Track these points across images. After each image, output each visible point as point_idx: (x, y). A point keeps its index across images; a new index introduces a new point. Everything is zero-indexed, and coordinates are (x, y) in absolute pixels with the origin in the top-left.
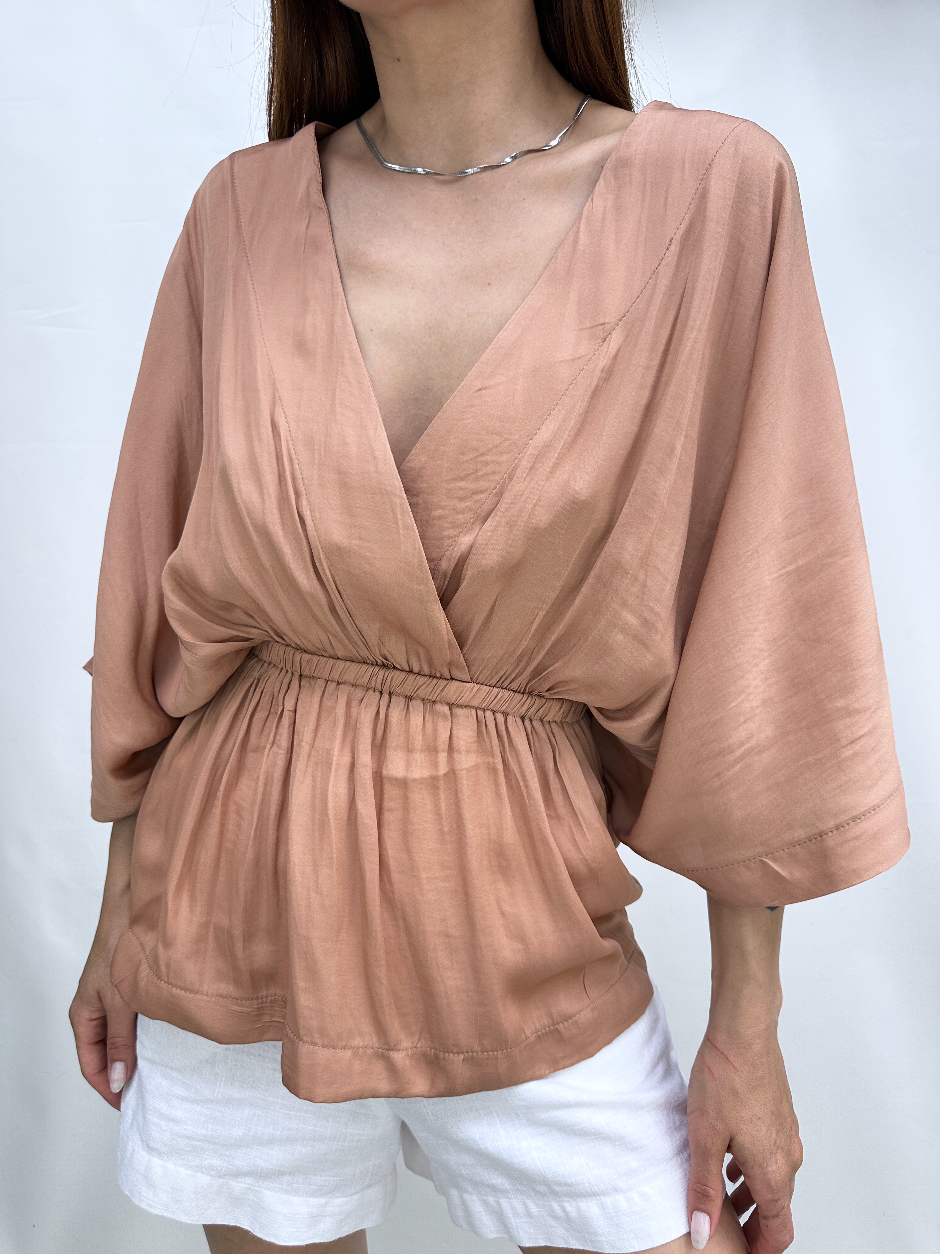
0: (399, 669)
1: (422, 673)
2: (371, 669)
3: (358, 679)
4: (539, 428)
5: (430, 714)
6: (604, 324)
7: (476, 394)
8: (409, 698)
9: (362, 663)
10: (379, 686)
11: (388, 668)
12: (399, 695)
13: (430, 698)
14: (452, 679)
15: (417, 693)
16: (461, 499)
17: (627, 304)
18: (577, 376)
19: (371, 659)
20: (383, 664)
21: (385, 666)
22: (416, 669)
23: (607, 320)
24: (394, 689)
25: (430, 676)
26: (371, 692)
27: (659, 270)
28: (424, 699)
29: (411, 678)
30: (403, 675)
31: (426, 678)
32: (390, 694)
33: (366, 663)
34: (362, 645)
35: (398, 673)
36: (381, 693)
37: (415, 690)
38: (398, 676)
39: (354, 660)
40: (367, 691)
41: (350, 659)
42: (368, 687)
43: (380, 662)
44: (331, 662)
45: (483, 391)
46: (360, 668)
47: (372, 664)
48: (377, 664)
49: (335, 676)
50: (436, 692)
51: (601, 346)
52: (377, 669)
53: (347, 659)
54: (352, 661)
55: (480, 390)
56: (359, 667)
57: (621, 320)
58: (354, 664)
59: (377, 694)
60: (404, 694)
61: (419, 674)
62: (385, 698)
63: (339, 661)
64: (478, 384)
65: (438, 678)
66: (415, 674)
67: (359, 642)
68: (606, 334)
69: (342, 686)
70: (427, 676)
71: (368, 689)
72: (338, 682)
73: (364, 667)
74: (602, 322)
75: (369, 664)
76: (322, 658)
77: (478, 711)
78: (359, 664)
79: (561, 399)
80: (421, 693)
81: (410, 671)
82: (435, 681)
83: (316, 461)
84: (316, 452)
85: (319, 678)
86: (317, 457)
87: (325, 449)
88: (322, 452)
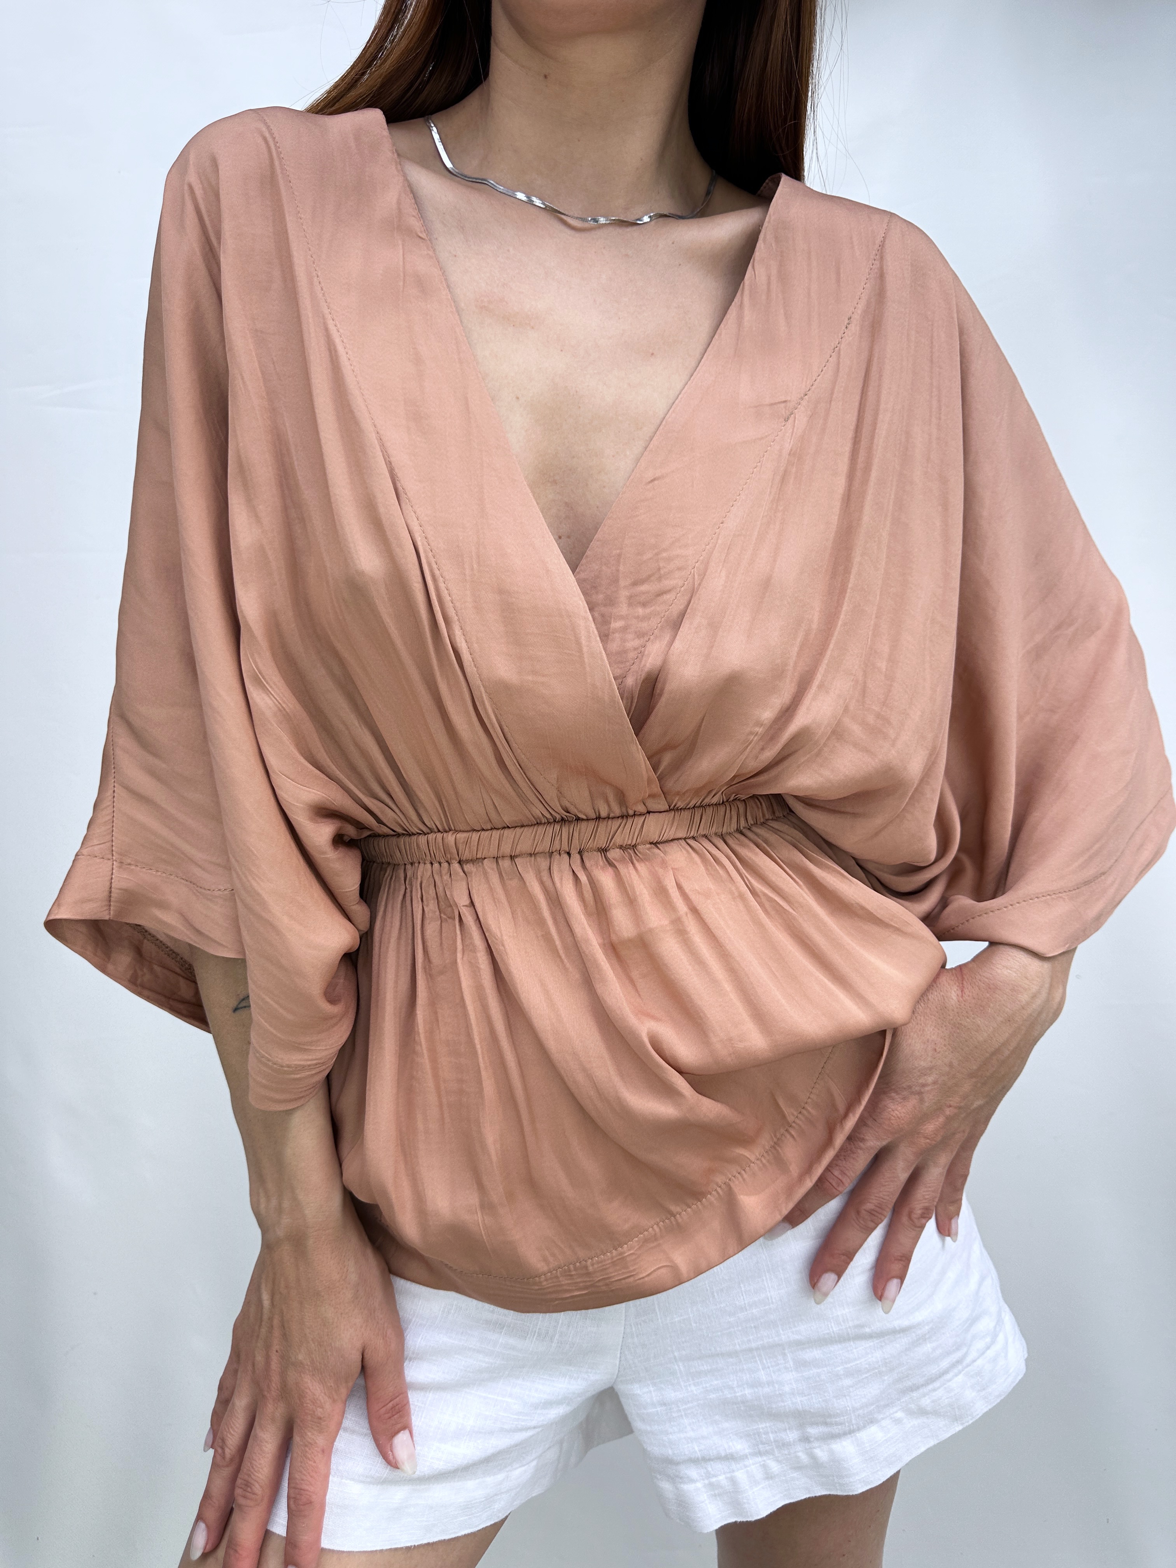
0: (583, 820)
1: (612, 815)
2: (550, 829)
3: (536, 846)
4: (726, 516)
5: (638, 861)
6: (785, 402)
8: (604, 851)
9: (535, 825)
10: (565, 847)
11: (570, 822)
12: (591, 850)
13: (629, 842)
14: (649, 812)
15: (613, 841)
17: (808, 383)
18: (761, 458)
19: (548, 816)
20: (563, 819)
21: (565, 821)
22: (604, 814)
23: (789, 398)
24: (585, 843)
25: (622, 817)
26: (556, 856)
28: (621, 846)
29: (602, 826)
30: (591, 825)
31: (620, 820)
32: (580, 853)
33: (541, 824)
34: (536, 802)
35: (584, 825)
36: (569, 854)
37: (610, 838)
38: (586, 828)
39: (525, 824)
40: (550, 857)
41: (519, 825)
42: (550, 851)
43: (558, 817)
44: (496, 834)
45: (656, 482)
46: (536, 832)
47: (549, 823)
48: (555, 821)
49: (506, 849)
50: (634, 833)
51: (784, 425)
52: (557, 827)
53: (516, 825)
54: (522, 826)
55: (652, 481)
56: (535, 830)
57: (802, 399)
58: (526, 829)
59: (566, 856)
60: (598, 846)
61: (608, 818)
62: (576, 857)
63: (506, 831)
64: (649, 475)
65: (632, 816)
66: (605, 819)
67: (532, 798)
68: (788, 413)
69: (518, 861)
70: (618, 817)
71: (551, 854)
72: (511, 856)
73: (541, 829)
74: (784, 400)
75: (545, 823)
76: (483, 833)
77: (687, 840)
78: (532, 828)
79: (746, 483)
80: (618, 840)
82: (630, 820)
83: (468, 578)
84: (467, 566)
85: (485, 858)
86: (468, 572)
87: (479, 563)
88: (475, 566)
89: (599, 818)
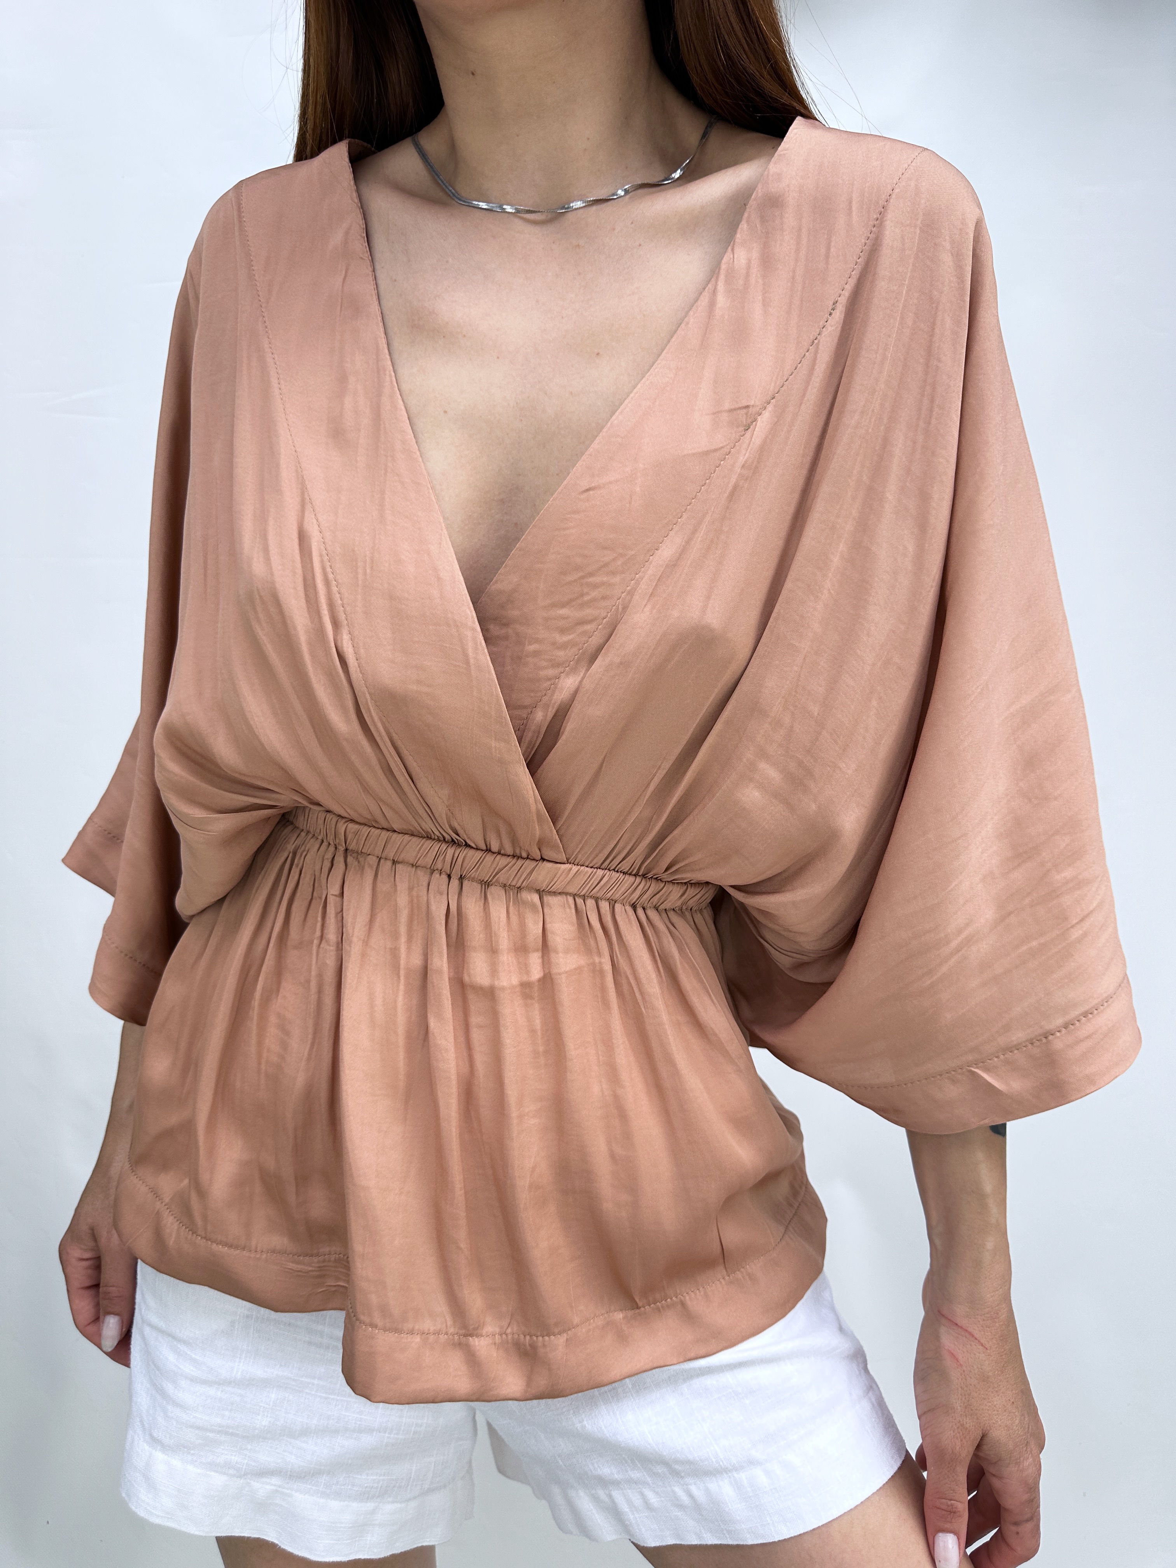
0: (472, 848)
1: (502, 852)
2: (437, 846)
3: (419, 859)
4: (663, 541)
5: (514, 904)
6: (747, 407)
7: (582, 497)
8: (486, 884)
9: (425, 837)
10: (447, 868)
11: (459, 845)
12: (473, 880)
13: (514, 883)
14: (543, 859)
15: (496, 878)
16: (563, 631)
17: (778, 383)
18: (712, 474)
19: (437, 833)
20: (453, 840)
21: (455, 843)
22: (495, 847)
23: (752, 403)
24: (467, 871)
25: (514, 856)
26: (436, 875)
27: (819, 342)
28: (505, 884)
29: (489, 858)
30: (479, 854)
31: (509, 859)
32: (461, 878)
33: (431, 838)
34: (425, 815)
35: (471, 852)
36: (449, 877)
37: (494, 874)
38: (473, 856)
39: (415, 834)
40: (432, 873)
41: (410, 833)
42: (432, 868)
43: (447, 837)
44: (385, 834)
45: (591, 492)
46: (422, 845)
47: (439, 840)
48: (444, 840)
49: (391, 853)
50: (521, 876)
51: (743, 435)
52: (444, 846)
53: (406, 832)
54: (412, 835)
55: (587, 490)
56: (422, 842)
57: (769, 403)
58: (415, 839)
59: (444, 877)
60: (480, 878)
61: (499, 853)
62: (455, 882)
63: (395, 835)
64: (584, 484)
65: (524, 859)
66: (494, 853)
67: (421, 811)
68: (749, 421)
69: (399, 867)
70: (509, 856)
71: (432, 872)
72: (394, 860)
73: (429, 843)
74: (746, 405)
75: (434, 839)
76: (373, 830)
77: (577, 899)
78: (421, 839)
79: (690, 504)
80: (502, 877)
81: (487, 850)
82: (520, 862)
83: (360, 582)
84: (360, 571)
85: (369, 855)
86: (360, 577)
87: (372, 568)
88: (368, 571)
89: (488, 850)
